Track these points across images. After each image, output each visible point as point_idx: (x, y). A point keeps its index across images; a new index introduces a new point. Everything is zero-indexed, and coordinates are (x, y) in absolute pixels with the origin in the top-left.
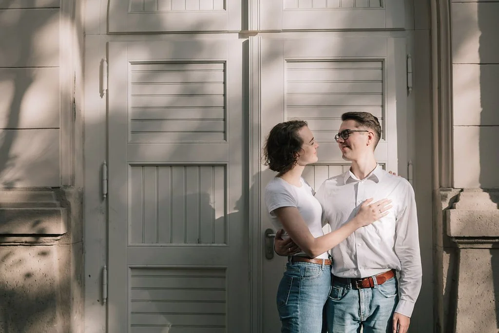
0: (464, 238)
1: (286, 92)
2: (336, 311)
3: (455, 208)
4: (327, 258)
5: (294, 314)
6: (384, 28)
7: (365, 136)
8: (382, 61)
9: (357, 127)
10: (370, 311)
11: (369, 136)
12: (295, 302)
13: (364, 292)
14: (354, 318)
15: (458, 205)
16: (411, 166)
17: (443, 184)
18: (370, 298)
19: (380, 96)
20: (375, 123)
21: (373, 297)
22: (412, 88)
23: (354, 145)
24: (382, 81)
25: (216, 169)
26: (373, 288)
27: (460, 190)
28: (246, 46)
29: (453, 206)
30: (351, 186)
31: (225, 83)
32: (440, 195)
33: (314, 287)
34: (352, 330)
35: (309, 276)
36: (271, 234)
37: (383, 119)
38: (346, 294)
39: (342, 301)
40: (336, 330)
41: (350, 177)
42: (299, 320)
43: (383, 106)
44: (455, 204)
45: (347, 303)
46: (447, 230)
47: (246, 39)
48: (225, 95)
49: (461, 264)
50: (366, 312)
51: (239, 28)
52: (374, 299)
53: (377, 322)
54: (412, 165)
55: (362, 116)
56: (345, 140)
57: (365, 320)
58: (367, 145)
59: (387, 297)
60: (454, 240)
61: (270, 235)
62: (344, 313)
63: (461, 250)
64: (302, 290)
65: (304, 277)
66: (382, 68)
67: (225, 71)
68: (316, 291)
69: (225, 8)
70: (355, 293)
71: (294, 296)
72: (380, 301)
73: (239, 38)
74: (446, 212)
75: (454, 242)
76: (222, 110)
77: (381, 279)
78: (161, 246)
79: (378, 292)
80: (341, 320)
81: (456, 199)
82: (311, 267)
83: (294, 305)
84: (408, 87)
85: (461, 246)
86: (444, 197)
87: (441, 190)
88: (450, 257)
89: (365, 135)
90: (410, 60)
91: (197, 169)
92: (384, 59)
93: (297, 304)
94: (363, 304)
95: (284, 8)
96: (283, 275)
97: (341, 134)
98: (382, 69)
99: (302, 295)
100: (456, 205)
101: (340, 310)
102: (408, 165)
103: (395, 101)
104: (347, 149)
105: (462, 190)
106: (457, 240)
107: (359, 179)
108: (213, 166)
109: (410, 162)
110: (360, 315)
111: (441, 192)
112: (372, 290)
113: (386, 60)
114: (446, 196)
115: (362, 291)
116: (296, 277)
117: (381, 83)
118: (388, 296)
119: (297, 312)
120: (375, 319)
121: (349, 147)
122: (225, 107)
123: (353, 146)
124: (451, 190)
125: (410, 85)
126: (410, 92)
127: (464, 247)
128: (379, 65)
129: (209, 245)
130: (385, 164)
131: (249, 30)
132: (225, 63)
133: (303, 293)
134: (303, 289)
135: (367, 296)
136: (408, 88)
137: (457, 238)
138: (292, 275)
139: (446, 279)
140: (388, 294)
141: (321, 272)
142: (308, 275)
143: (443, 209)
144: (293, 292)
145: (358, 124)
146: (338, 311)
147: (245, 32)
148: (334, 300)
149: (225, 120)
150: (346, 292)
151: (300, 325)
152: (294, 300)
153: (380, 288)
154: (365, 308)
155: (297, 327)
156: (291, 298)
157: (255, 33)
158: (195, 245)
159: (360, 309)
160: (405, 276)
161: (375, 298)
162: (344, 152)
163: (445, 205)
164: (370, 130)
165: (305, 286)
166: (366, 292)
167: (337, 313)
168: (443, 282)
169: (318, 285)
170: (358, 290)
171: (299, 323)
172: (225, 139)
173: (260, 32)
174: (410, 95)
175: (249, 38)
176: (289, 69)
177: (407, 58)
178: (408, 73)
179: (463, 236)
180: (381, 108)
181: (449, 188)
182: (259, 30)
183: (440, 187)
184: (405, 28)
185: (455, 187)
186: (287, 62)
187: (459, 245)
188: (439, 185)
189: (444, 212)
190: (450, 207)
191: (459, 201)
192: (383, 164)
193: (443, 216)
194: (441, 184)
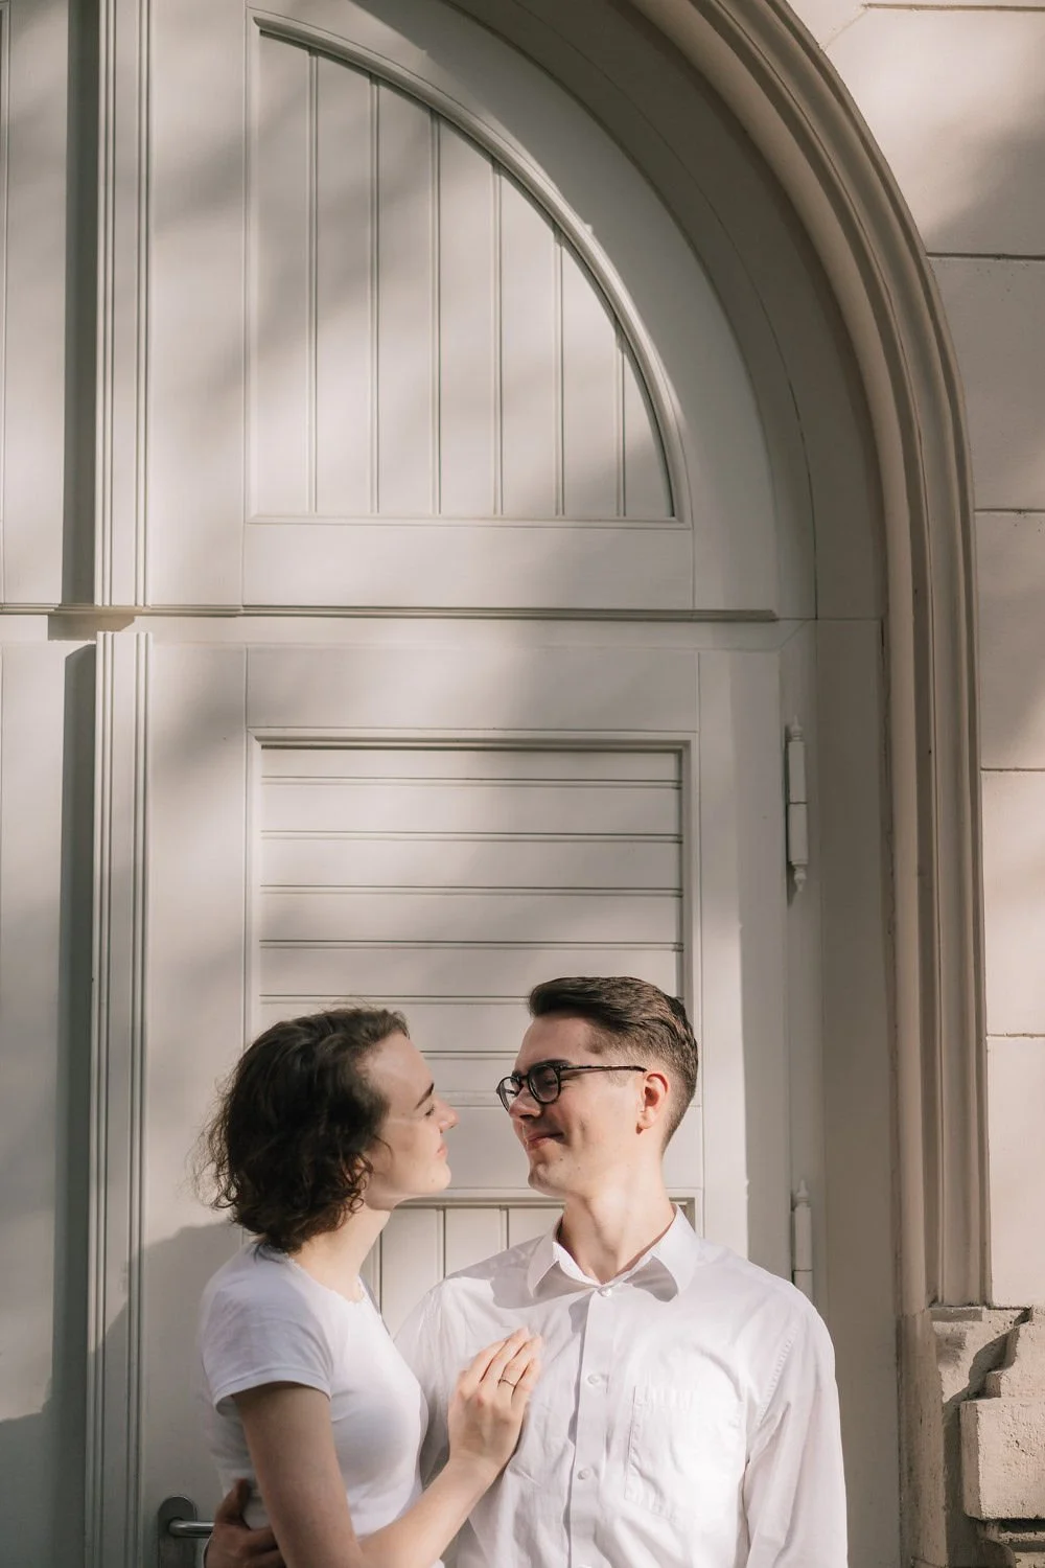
0: (1037, 1523)
1: (258, 877)
3: (998, 1395)
6: (690, 608)
7: (630, 1089)
8: (679, 751)
9: (596, 1050)
11: (648, 1091)
15: (1009, 1378)
16: (803, 1213)
17: (947, 1290)
19: (674, 901)
20: (672, 1029)
22: (806, 868)
23: (583, 1129)
24: (680, 835)
27: (1017, 1313)
28: (82, 676)
29: (990, 1384)
30: (560, 1307)
32: (933, 1339)
36: (182, 1519)
41: (556, 1267)
43: (682, 948)
44: (998, 1377)
46: (966, 1491)
47: (75, 645)
51: (50, 589)
54: (809, 1204)
55: (621, 1003)
56: (543, 1104)
58: (639, 1130)
60: (994, 1535)
61: (183, 1526)
66: (680, 781)
73: (54, 633)
74: (959, 1410)
75: (997, 1546)
81: (1000, 1354)
84: (789, 864)
85: (1021, 1561)
86: (951, 1347)
87: (936, 1317)
89: (630, 1082)
90: (797, 749)
92: (687, 744)
95: (253, 512)
97: (527, 1077)
98: (680, 785)
100: (1003, 1381)
102: (793, 1209)
103: (736, 927)
104: (551, 1146)
105: (1026, 1315)
106: (1007, 1536)
107: (592, 1281)
109: (802, 1193)
111: (938, 1326)
113: (695, 747)
114: (957, 1343)
117: (675, 847)
121: (561, 1135)
123: (576, 1135)
124: (977, 1317)
125: (799, 855)
126: (800, 888)
128: (665, 766)
130: (691, 1201)
131: (98, 601)
136: (790, 869)
137: (1008, 1524)
143: (945, 1400)
145: (603, 1037)
147: (81, 610)
157: (121, 618)
162: (541, 1160)
163: (954, 1380)
164: (656, 1064)
173: (145, 611)
174: (797, 897)
175: (95, 637)
176: (270, 779)
177: (788, 738)
178: (792, 807)
179: (1032, 1516)
180: (673, 956)
181: (971, 1304)
182: (141, 603)
183: (934, 1301)
184: (776, 610)
185: (997, 1300)
186: (263, 747)
187: (1018, 1555)
188: (928, 1292)
189: (951, 1410)
190: (975, 1389)
191: (1011, 1364)
192: (684, 1203)
193: (947, 1430)
194: (936, 1291)
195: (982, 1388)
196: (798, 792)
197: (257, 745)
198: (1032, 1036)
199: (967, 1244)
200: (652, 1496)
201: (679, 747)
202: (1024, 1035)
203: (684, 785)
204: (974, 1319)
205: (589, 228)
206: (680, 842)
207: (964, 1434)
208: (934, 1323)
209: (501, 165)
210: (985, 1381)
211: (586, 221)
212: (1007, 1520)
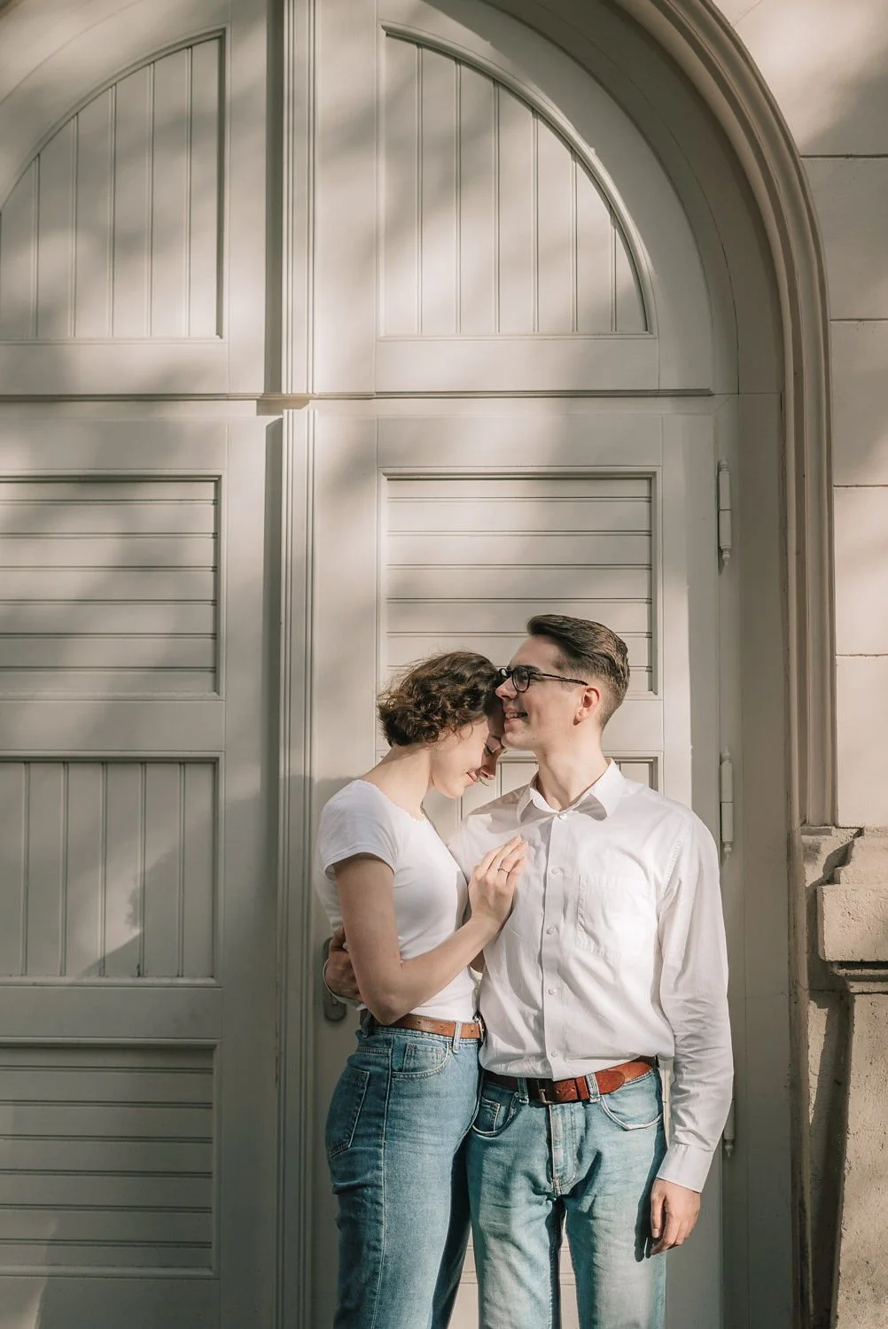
0: (862, 964)
1: (386, 558)
2: (486, 1166)
3: (838, 883)
4: (470, 1020)
5: (369, 1176)
6: (657, 388)
8: (650, 478)
10: (578, 1169)
11: (586, 697)
12: (375, 1141)
13: (563, 1114)
14: (536, 1188)
15: (845, 873)
16: (727, 766)
17: (811, 816)
18: (579, 1133)
19: (645, 574)
21: (587, 1128)
22: (731, 551)
23: (538, 714)
24: (650, 531)
25: (191, 771)
26: (586, 1102)
27: (855, 831)
28: (275, 436)
29: (835, 875)
31: (216, 536)
32: (802, 846)
33: (428, 1100)
34: (531, 1220)
35: (414, 1070)
37: (651, 635)
38: (514, 1117)
39: (502, 1138)
40: (488, 1219)
41: (531, 804)
42: (385, 1191)
43: (651, 601)
44: (839, 872)
45: (517, 1145)
46: (820, 943)
47: (274, 418)
48: (216, 569)
49: (855, 1038)
50: (570, 1173)
51: (258, 386)
52: (589, 1132)
53: (598, 1199)
54: (730, 760)
57: (567, 1191)
59: (626, 1130)
60: (835, 971)
62: (509, 1173)
63: (857, 997)
64: (395, 1108)
65: (400, 1070)
66: (649, 497)
67: (217, 502)
68: (433, 1110)
69: (219, 332)
70: (538, 1115)
71: (371, 1125)
72: (604, 1138)
73: (259, 413)
74: (815, 891)
75: (840, 977)
76: (210, 608)
77: (611, 1080)
78: (35, 985)
79: (603, 1116)
80: (500, 1193)
81: (843, 856)
82: (421, 1043)
83: (372, 1149)
84: (719, 548)
85: (855, 987)
87: (803, 834)
88: (829, 1016)
89: (575, 691)
90: (725, 477)
91: (137, 770)
92: (654, 474)
93: (380, 1146)
94: (560, 1146)
95: (382, 334)
96: (345, 1064)
97: (512, 673)
98: (650, 500)
99: (395, 1121)
100: (842, 874)
101: (499, 1163)
102: (721, 764)
103: (686, 588)
105: (860, 832)
106: (843, 972)
107: (554, 811)
108: (183, 762)
109: (726, 754)
110: (550, 1177)
111: (808, 839)
112: (585, 1108)
113: (659, 476)
114: (814, 851)
115: (556, 1110)
116: (378, 1069)
117: (645, 538)
118: (630, 1126)
119: (379, 1168)
120: (594, 1191)
121: (526, 715)
122: (216, 602)
123: (534, 717)
124: (829, 833)
125: (726, 543)
126: (726, 563)
127: (865, 990)
128: (641, 488)
129: (167, 981)
130: (656, 759)
131: (284, 391)
132: (217, 481)
133: (397, 1115)
134: (397, 1103)
135: (569, 1126)
136: (720, 551)
137: (843, 964)
138: (369, 1063)
139: (817, 1077)
140: (631, 1120)
141: (449, 1057)
142: (412, 1065)
143: (807, 886)
144: (369, 1114)
145: (565, 659)
146: (495, 1167)
147: (275, 397)
148: (483, 1136)
149: (215, 636)
150: (513, 1112)
151: (387, 1207)
152: (369, 1136)
153: (606, 1102)
154: (566, 1160)
155: (377, 1212)
156: (361, 1131)
157: (300, 402)
158: (130, 981)
159: (550, 1161)
160: (686, 1077)
161: (593, 1131)
162: (510, 730)
163: (813, 873)
165: (403, 1096)
166: (567, 1114)
167: (491, 1172)
168: (808, 1088)
169: (437, 1094)
170: (547, 1106)
171: (382, 1201)
172: (216, 689)
173: (315, 397)
174: (725, 570)
175: (282, 413)
176: (394, 499)
177: (719, 469)
178: (721, 512)
179: (859, 960)
180: (646, 607)
181: (826, 825)
182: (310, 391)
183: (804, 823)
184: (711, 389)
185: (841, 822)
186: (388, 479)
187: (851, 984)
188: (801, 817)
189: (811, 891)
190: (827, 878)
191: (849, 863)
192: (652, 760)
193: (808, 905)
194: (805, 816)
195: (831, 879)
196: (725, 504)
197: (385, 478)
198: (866, 656)
199: (824, 786)
200: (593, 943)
201: (650, 476)
202: (861, 655)
203: (653, 499)
204: (827, 835)
205: (593, 150)
206: (650, 536)
207: (819, 907)
208: (803, 836)
209: (538, 112)
210: (833, 874)
211: (591, 146)
212: (845, 962)
